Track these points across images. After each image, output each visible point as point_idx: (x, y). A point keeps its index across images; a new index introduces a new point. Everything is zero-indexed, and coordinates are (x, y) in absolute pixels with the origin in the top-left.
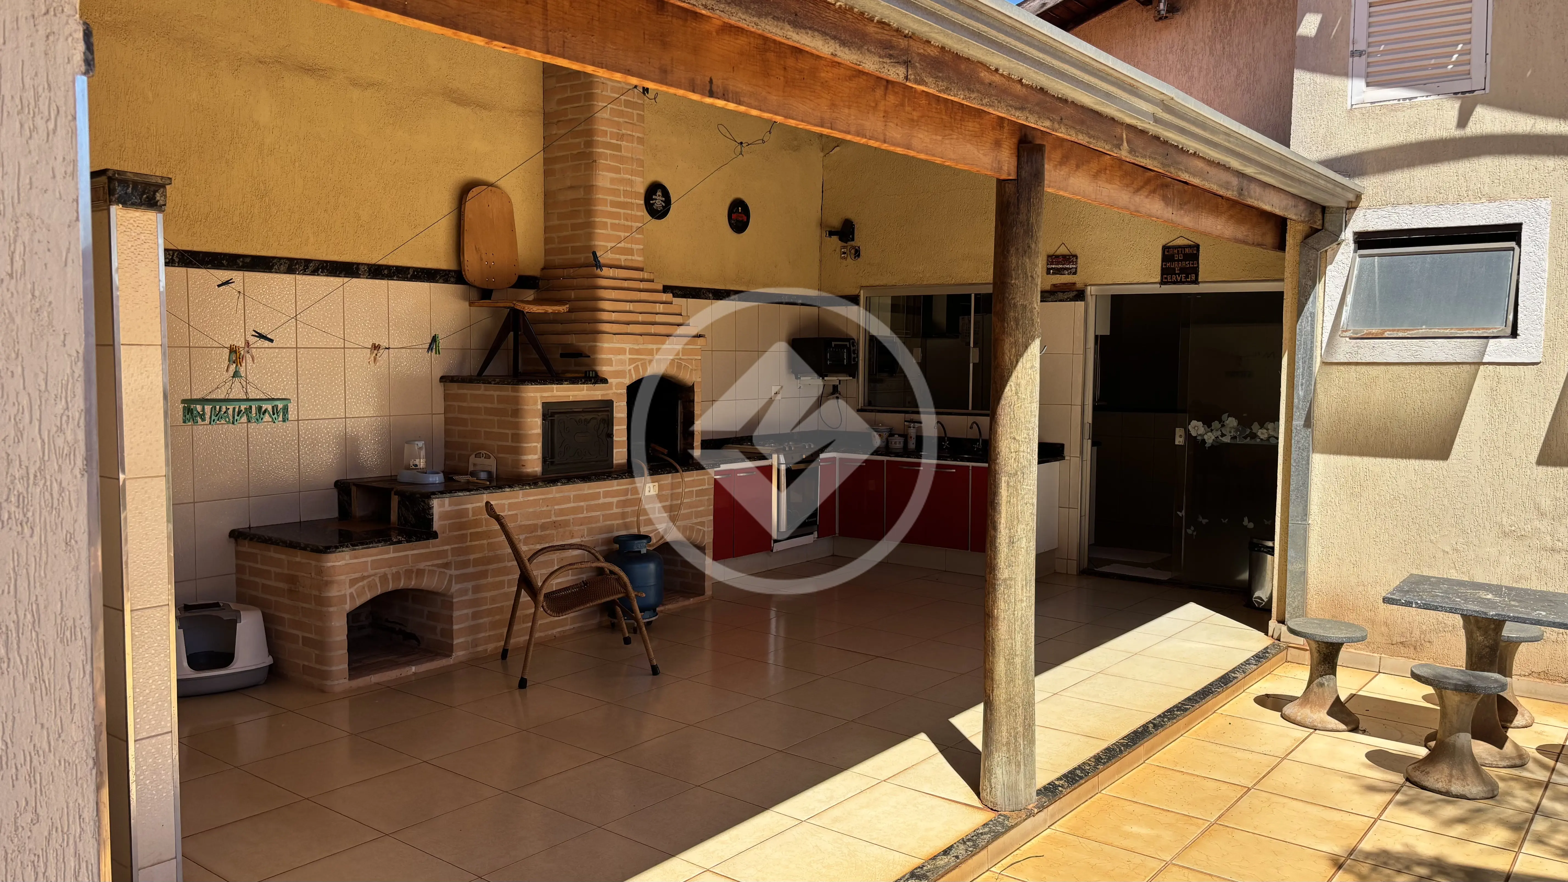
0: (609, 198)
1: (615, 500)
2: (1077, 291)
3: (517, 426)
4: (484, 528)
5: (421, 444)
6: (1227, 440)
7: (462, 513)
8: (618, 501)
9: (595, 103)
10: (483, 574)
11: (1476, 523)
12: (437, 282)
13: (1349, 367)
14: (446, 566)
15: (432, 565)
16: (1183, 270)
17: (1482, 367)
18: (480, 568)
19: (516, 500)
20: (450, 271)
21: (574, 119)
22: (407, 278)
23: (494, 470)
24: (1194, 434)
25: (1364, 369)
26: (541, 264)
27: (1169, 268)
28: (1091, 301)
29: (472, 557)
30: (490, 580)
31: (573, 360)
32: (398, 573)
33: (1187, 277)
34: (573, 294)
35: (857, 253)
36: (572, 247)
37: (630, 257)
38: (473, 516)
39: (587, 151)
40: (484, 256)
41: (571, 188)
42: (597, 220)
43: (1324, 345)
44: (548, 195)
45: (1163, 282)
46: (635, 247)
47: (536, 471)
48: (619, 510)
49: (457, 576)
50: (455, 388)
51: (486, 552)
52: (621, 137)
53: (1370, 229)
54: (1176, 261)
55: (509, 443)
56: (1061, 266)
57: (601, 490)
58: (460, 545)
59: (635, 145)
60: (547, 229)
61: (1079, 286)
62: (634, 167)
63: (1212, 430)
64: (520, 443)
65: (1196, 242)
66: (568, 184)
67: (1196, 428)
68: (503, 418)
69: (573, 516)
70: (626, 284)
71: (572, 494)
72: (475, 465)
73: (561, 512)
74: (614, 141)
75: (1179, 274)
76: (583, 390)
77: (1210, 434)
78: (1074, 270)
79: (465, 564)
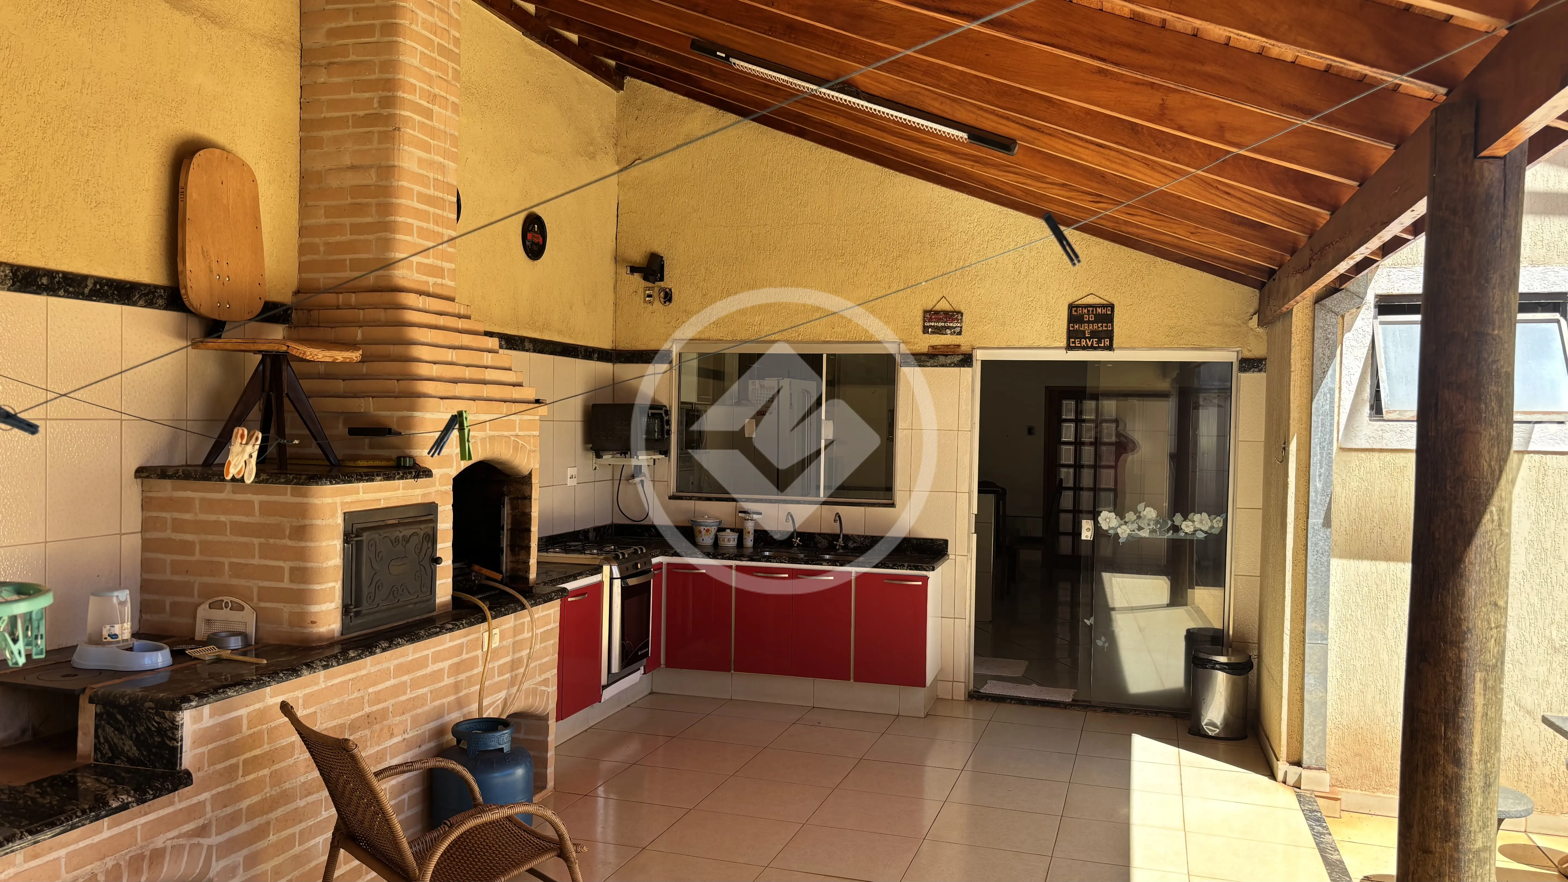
0: (417, 188)
1: (446, 664)
2: (962, 354)
3: (302, 554)
4: (266, 747)
5: (124, 595)
6: (1144, 534)
7: (230, 728)
8: (450, 666)
9: (401, 40)
10: (261, 832)
11: (1523, 638)
12: (134, 304)
13: (1371, 453)
14: (202, 831)
15: (178, 837)
16: (1094, 334)
17: (1526, 457)
18: (257, 822)
19: (315, 688)
20: (156, 287)
21: (360, 62)
22: (83, 294)
23: (251, 630)
24: (1104, 526)
25: (1389, 456)
26: (294, 285)
27: (1077, 331)
28: (977, 366)
29: (245, 804)
30: (272, 838)
31: (367, 440)
32: (118, 866)
33: (1099, 342)
34: (359, 334)
35: (668, 297)
36: (350, 260)
37: (439, 281)
38: (249, 728)
39: (385, 112)
40: (214, 265)
41: (353, 168)
42: (399, 219)
43: (1342, 428)
44: (305, 177)
45: (1069, 348)
46: (447, 265)
47: (333, 630)
48: (452, 680)
49: (219, 845)
50: (166, 489)
51: (268, 789)
52: (433, 98)
53: (1395, 292)
54: (1086, 322)
55: (286, 584)
56: (943, 324)
57: (429, 652)
58: (228, 787)
59: (449, 113)
60: (303, 231)
61: (965, 348)
62: (447, 146)
63: (1126, 523)
64: (310, 584)
65: (1110, 300)
66: (347, 161)
67: (1108, 519)
68: (272, 541)
69: (392, 701)
70: (442, 321)
71: (392, 664)
72: (208, 622)
73: (378, 698)
74: (425, 103)
75: (1089, 338)
76: (398, 489)
77: (1124, 527)
78: (958, 330)
79: (233, 820)
